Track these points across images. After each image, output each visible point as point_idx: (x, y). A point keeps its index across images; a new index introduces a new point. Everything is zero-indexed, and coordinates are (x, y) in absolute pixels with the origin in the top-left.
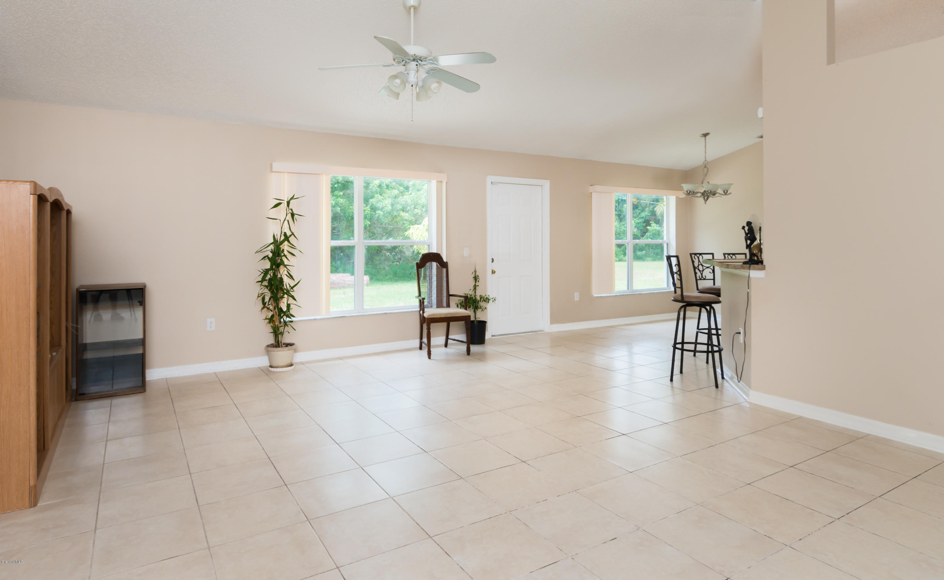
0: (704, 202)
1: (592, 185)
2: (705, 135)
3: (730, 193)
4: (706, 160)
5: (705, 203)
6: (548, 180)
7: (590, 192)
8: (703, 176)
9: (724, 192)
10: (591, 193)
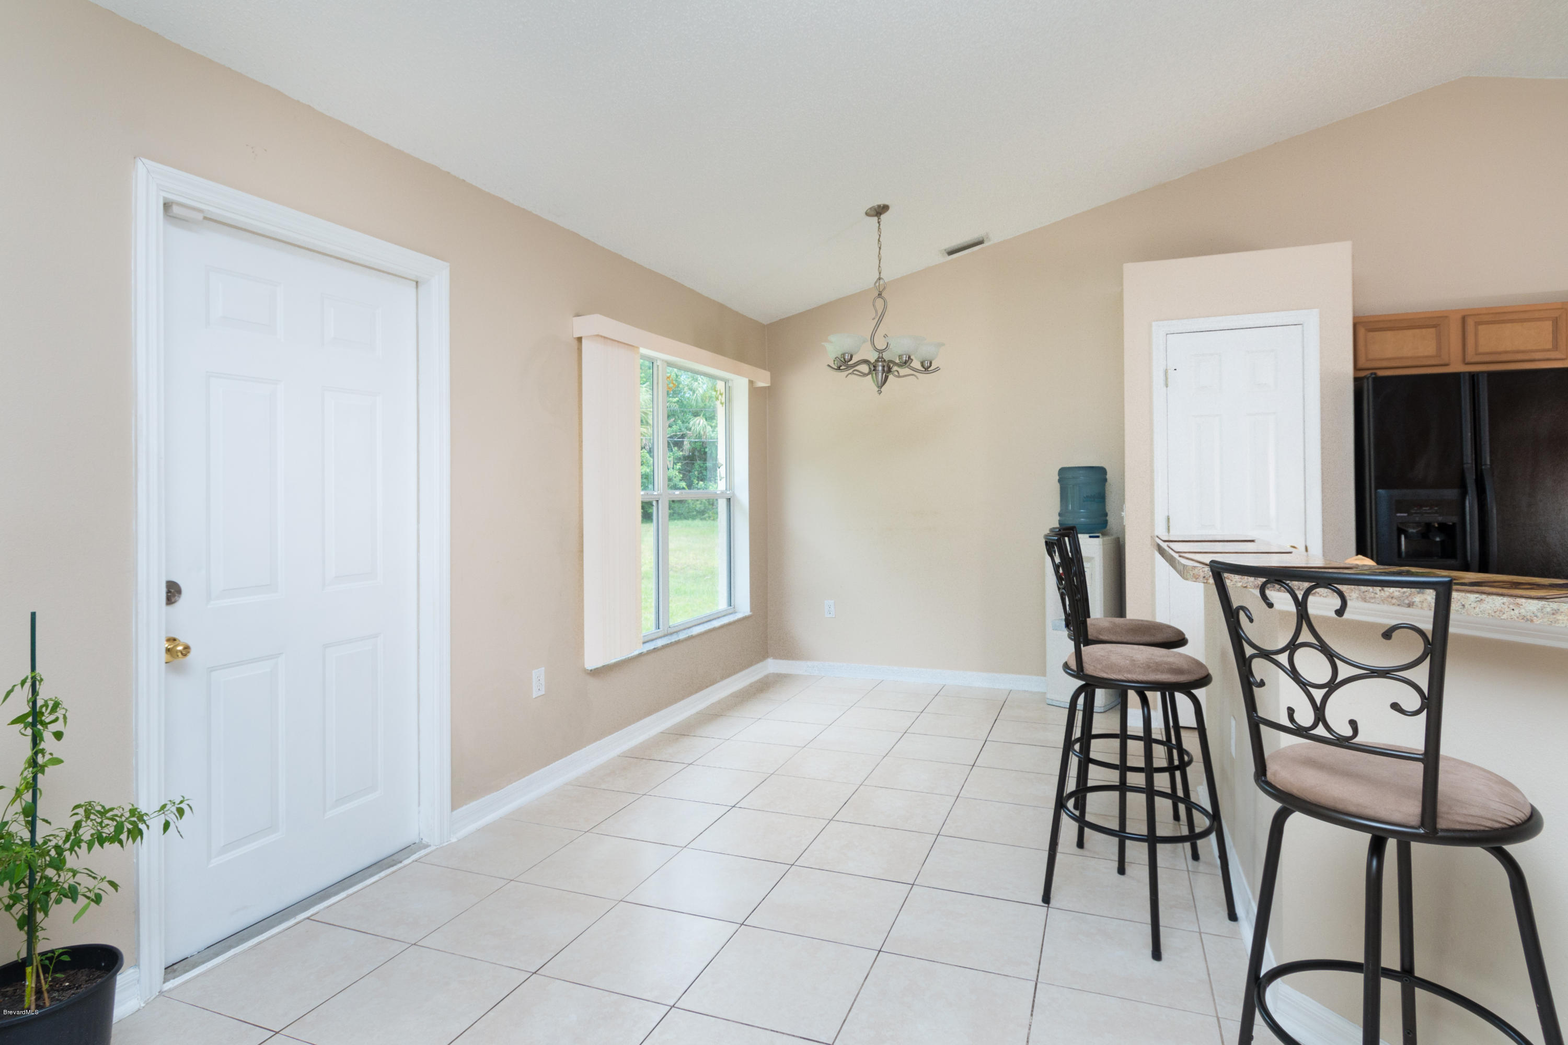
0: (877, 389)
1: (578, 315)
2: (879, 211)
3: (937, 369)
4: (880, 279)
5: (880, 392)
6: (443, 259)
7: (577, 335)
8: (874, 319)
9: (922, 364)
10: (580, 339)
